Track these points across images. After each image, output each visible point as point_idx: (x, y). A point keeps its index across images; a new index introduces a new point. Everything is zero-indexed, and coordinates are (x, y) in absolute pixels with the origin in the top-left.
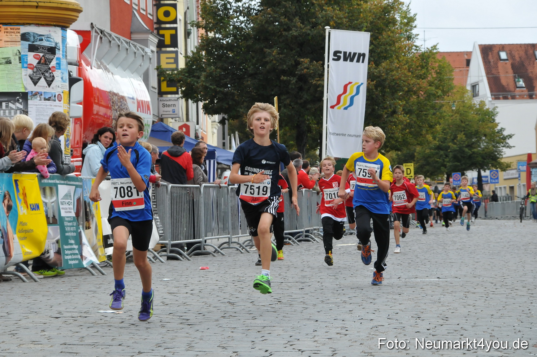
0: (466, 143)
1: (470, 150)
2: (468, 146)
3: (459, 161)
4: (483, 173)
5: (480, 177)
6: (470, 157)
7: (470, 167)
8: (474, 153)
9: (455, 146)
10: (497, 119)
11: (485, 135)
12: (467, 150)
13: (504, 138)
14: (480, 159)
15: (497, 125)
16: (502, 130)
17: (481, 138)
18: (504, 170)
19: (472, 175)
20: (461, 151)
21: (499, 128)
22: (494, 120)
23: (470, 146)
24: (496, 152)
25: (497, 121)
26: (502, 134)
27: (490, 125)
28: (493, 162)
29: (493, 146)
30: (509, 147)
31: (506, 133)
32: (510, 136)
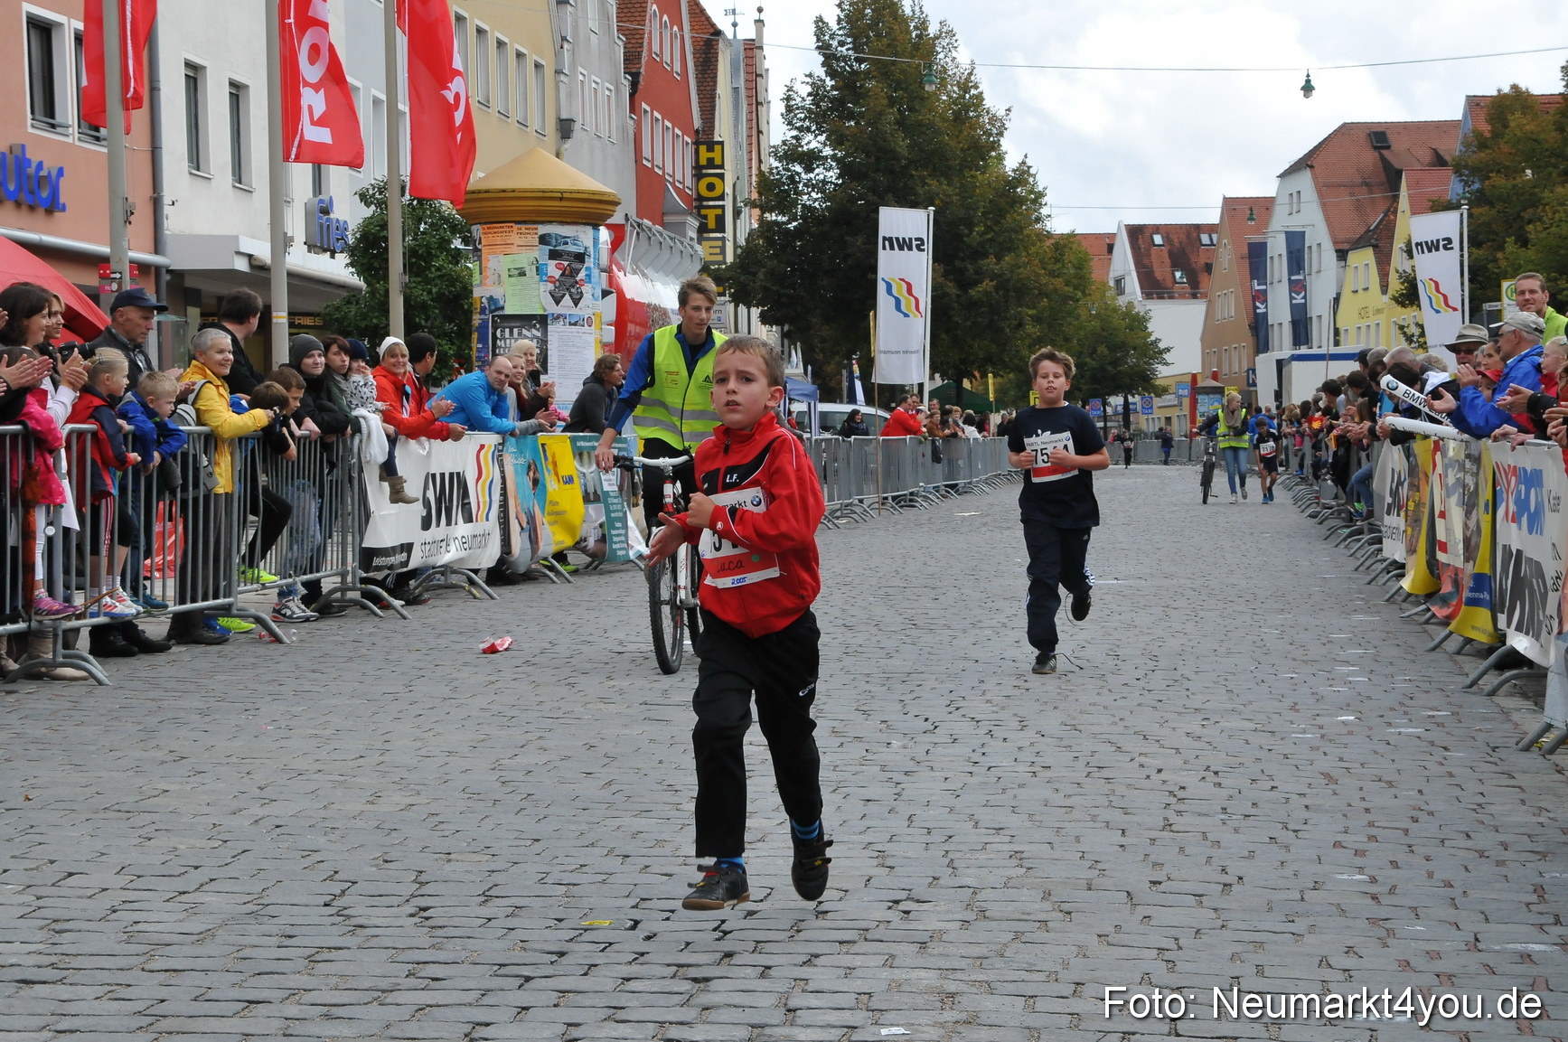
0: (1109, 359)
1: (1114, 368)
2: (1110, 363)
3: (1098, 383)
4: (1130, 399)
5: (1126, 403)
6: (1114, 377)
7: (1114, 393)
8: (1119, 372)
9: (1094, 362)
10: (1151, 327)
11: (1135, 349)
12: (1109, 368)
13: (1161, 352)
14: (1127, 380)
15: (1150, 334)
16: (1159, 340)
17: (1128, 352)
18: (1158, 395)
19: (1116, 401)
20: (1102, 369)
21: (1153, 338)
22: (1146, 328)
23: (1115, 363)
24: (1149, 370)
25: (1150, 330)
26: (1157, 347)
27: (1142, 334)
28: (1145, 384)
29: (1145, 363)
30: (1166, 364)
31: (1162, 346)
32: (1168, 350)
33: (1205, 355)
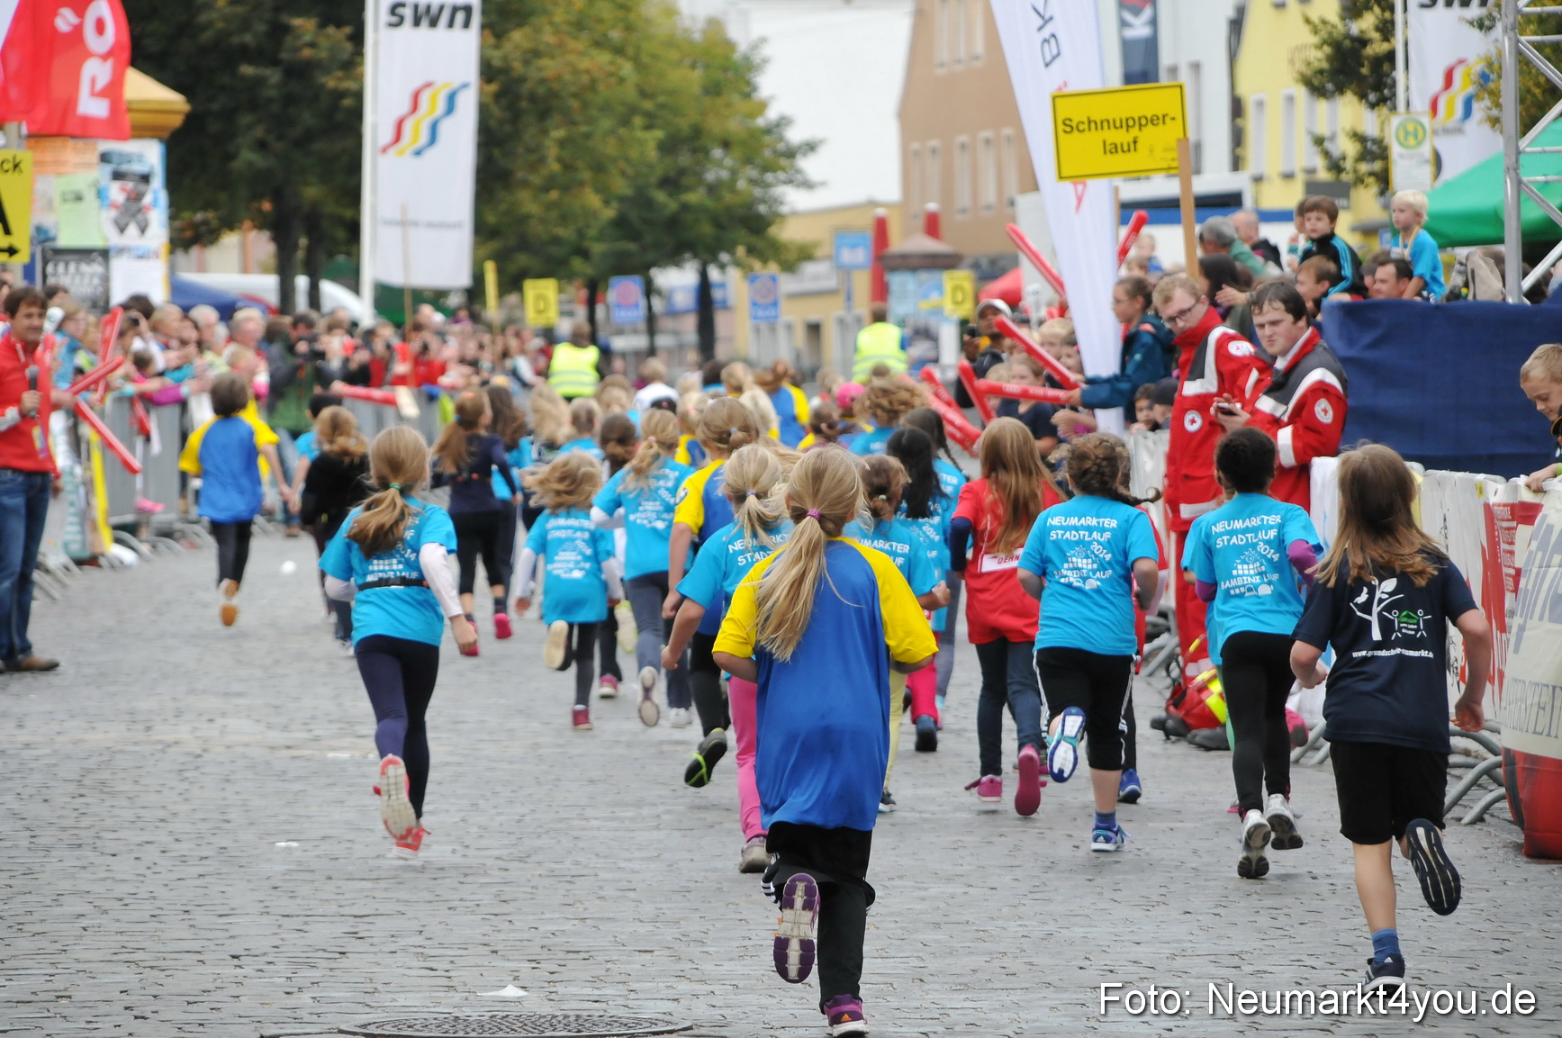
0: (659, 172)
1: (671, 195)
2: (663, 184)
3: (634, 236)
4: (714, 274)
5: (704, 286)
6: (673, 223)
7: (673, 257)
8: (685, 207)
11: (726, 145)
12: (660, 196)
13: (791, 154)
14: (707, 229)
15: (762, 106)
16: (783, 122)
17: (706, 152)
18: (788, 266)
19: (679, 279)
20: (641, 200)
21: (771, 116)
22: (754, 88)
23: (674, 182)
24: (764, 201)
25: (762, 94)
26: (781, 139)
28: (753, 240)
29: (753, 182)
30: (808, 185)
31: (794, 136)
32: (811, 147)
33: (909, 160)
